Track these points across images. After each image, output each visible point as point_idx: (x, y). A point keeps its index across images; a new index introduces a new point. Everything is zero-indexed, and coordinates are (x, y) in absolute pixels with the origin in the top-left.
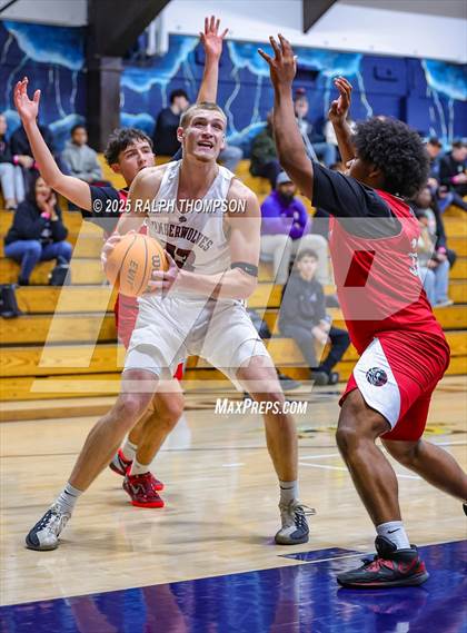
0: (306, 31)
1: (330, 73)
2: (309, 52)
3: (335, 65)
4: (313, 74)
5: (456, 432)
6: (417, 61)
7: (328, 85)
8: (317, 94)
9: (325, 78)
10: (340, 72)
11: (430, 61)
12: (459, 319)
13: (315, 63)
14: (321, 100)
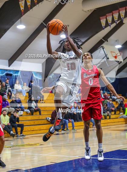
0: (9, 66)
1: (14, 75)
2: (10, 71)
3: (15, 73)
4: (11, 75)
5: (41, 145)
6: (32, 72)
7: (14, 77)
8: (12, 79)
9: (13, 76)
10: (16, 74)
11: (34, 72)
12: (41, 122)
13: (11, 73)
14: (13, 80)
